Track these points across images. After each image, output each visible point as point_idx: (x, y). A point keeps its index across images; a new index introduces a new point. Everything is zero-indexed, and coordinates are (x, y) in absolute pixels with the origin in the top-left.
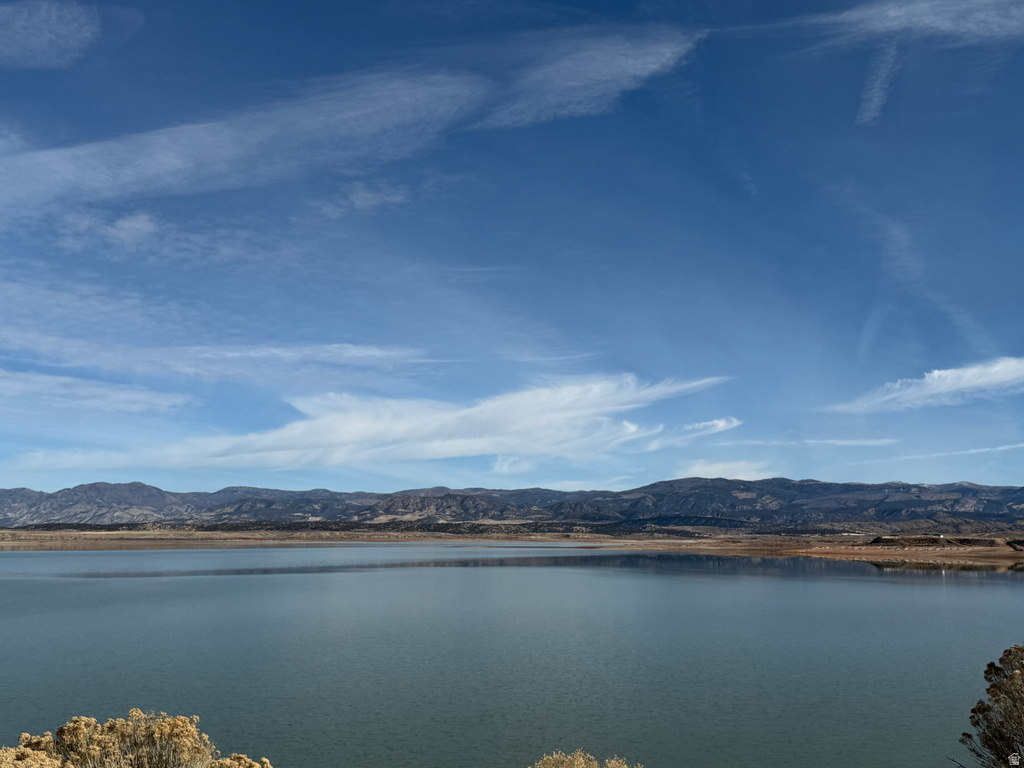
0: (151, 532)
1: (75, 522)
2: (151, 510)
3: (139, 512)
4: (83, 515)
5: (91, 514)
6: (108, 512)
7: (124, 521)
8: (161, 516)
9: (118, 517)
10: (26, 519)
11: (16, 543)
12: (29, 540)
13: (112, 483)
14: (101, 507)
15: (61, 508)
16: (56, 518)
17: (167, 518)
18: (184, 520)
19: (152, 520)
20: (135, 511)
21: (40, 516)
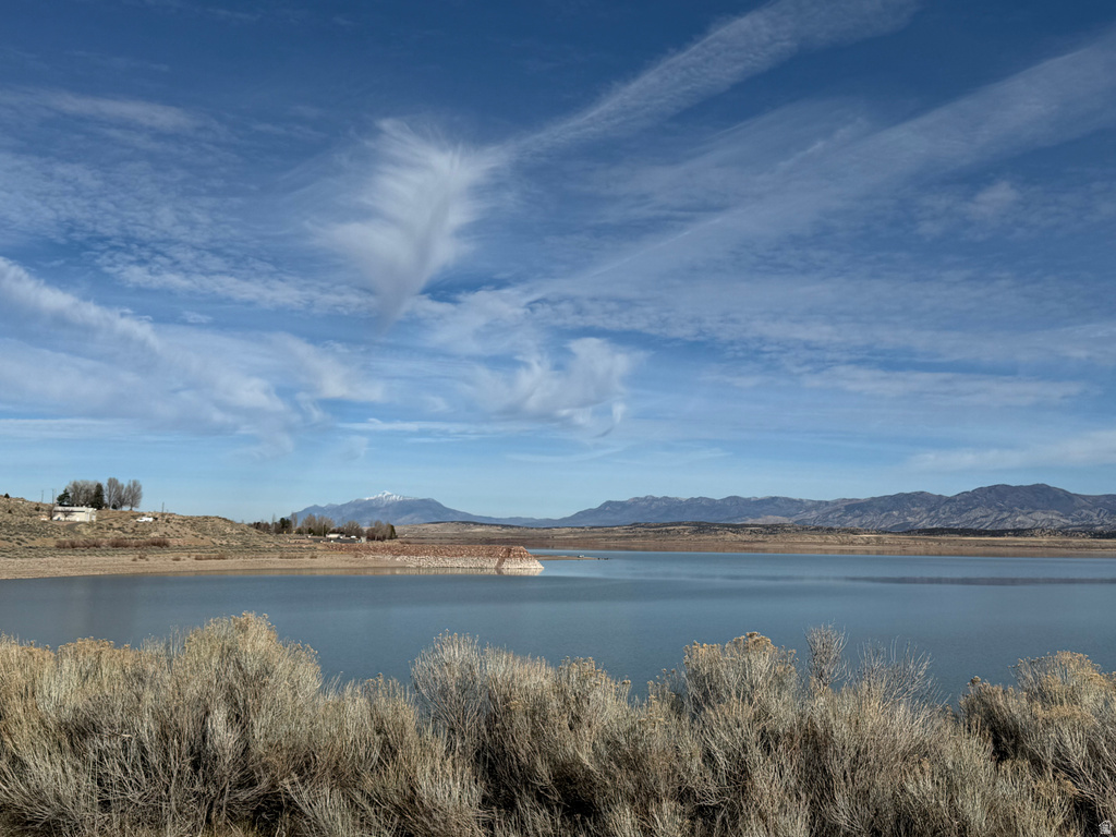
0: (1040, 539)
1: (975, 527)
2: (1058, 515)
3: (1043, 516)
4: (984, 520)
5: (992, 519)
6: (1009, 516)
7: (1027, 527)
8: (1070, 522)
9: (1019, 522)
10: (925, 524)
11: (880, 548)
12: (893, 545)
13: (1014, 485)
14: (1001, 510)
15: (961, 512)
16: (955, 523)
17: (1075, 523)
18: (1093, 526)
19: (1057, 525)
20: (1039, 516)
21: (939, 520)
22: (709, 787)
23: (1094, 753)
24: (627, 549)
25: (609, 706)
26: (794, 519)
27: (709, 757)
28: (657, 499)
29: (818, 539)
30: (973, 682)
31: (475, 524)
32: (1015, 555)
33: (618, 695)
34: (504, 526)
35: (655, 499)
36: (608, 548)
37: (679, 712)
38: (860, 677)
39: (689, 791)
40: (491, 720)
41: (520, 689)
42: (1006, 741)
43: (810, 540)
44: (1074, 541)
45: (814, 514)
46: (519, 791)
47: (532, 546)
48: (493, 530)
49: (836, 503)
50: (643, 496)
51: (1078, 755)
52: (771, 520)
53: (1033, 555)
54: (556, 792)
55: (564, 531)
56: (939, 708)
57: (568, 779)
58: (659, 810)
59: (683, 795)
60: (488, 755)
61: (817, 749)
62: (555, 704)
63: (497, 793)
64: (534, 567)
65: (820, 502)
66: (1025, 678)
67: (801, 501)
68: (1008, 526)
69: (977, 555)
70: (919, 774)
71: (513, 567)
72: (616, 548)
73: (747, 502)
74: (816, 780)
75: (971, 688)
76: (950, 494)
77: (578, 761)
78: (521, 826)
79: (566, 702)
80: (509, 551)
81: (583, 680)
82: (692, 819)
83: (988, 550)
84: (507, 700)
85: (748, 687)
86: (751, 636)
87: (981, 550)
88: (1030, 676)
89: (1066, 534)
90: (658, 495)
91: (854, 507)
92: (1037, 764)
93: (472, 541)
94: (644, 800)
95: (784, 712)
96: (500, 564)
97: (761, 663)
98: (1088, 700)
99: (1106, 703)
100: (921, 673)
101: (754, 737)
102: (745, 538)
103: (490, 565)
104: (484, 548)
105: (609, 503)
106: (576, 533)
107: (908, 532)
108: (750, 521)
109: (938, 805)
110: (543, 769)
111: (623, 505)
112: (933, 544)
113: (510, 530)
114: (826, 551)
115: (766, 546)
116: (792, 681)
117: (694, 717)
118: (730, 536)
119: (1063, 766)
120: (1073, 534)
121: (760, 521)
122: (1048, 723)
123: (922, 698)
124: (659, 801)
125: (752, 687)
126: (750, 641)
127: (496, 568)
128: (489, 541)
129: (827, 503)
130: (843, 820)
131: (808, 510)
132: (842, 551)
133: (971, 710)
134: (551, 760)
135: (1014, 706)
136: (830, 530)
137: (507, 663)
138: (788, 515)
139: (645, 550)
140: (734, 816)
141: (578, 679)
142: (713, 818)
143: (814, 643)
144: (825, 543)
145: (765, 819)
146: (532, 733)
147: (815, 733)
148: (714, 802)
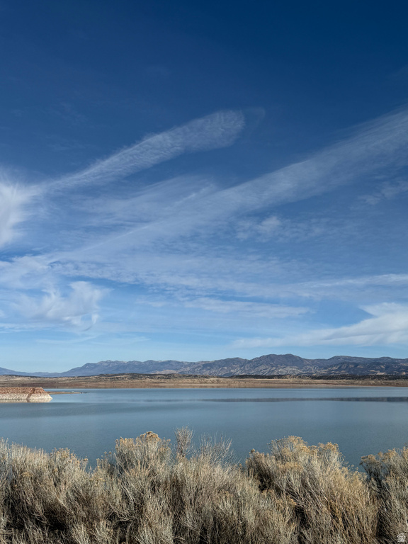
0: (289, 380)
1: (261, 374)
2: (297, 368)
3: (291, 369)
4: (265, 371)
5: (268, 370)
6: (276, 369)
7: (283, 374)
8: (302, 372)
9: (280, 372)
10: (239, 373)
11: (218, 385)
12: (224, 383)
14: (272, 367)
15: (254, 367)
16: (253, 372)
17: (304, 372)
18: (312, 373)
19: (296, 373)
20: (289, 369)
21: (245, 371)
22: (124, 512)
23: (304, 485)
24: (96, 388)
25: (76, 472)
26: (179, 371)
27: (125, 497)
28: (113, 362)
29: (190, 381)
30: (252, 452)
31: (16, 376)
32: (278, 387)
33: (81, 467)
34: (32, 377)
35: (111, 362)
36: (87, 387)
37: (112, 474)
38: (199, 452)
39: (114, 514)
40: (13, 482)
41: (29, 466)
42: (265, 480)
43: (186, 381)
44: (304, 380)
45: (188, 369)
46: (26, 519)
47: (47, 387)
48: (26, 379)
49: (198, 363)
50: (105, 360)
51: (297, 486)
52: (168, 372)
53: (286, 387)
54: (46, 518)
55: (64, 379)
56: (236, 465)
57: (53, 512)
58: (98, 525)
59: (111, 517)
60: (11, 501)
61: (178, 489)
62: (47, 473)
63: (15, 521)
64: (47, 398)
65: (191, 363)
66: (274, 449)
67: (182, 363)
68: (275, 374)
69: (262, 388)
70: (224, 499)
71: (36, 398)
72: (91, 387)
73: (157, 363)
74: (177, 504)
75: (251, 455)
76: (250, 359)
77: (57, 502)
78: (27, 537)
79: (53, 472)
80: (34, 390)
81: (62, 460)
82: (115, 528)
83: (267, 385)
84: (22, 472)
85: (146, 460)
86: (149, 433)
87: (263, 385)
88: (277, 448)
89: (300, 377)
90: (113, 360)
91: (207, 365)
92: (278, 491)
93: (14, 385)
94: (91, 521)
95: (163, 472)
96: (29, 397)
97: (153, 447)
98: (301, 459)
99: (309, 461)
100: (228, 448)
101: (148, 484)
102: (155, 381)
103: (24, 397)
104: (21, 389)
105: (88, 364)
106: (70, 380)
107: (231, 377)
108: (158, 373)
109: (233, 514)
110: (39, 507)
111: (95, 365)
112: (242, 382)
113: (35, 379)
114: (194, 387)
115: (165, 384)
116: (168, 455)
117: (119, 476)
118: (148, 380)
119: (291, 492)
120: (303, 377)
121: (163, 373)
122: (284, 472)
123: (228, 460)
124: (98, 520)
125: (148, 459)
126: (148, 436)
127: (27, 399)
128: (23, 385)
129: (194, 363)
130: (189, 525)
131: (186, 367)
132: (201, 387)
133: (250, 466)
134: (44, 502)
135: (269, 463)
136: (196, 376)
137: (23, 452)
138: (176, 369)
139: (105, 388)
140: (136, 525)
141: (60, 459)
142: (126, 528)
143: (178, 436)
144: (193, 383)
145: (151, 526)
146: (34, 489)
147: (177, 481)
148: (127, 519)
